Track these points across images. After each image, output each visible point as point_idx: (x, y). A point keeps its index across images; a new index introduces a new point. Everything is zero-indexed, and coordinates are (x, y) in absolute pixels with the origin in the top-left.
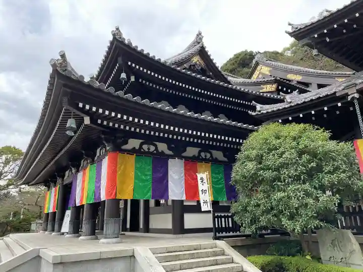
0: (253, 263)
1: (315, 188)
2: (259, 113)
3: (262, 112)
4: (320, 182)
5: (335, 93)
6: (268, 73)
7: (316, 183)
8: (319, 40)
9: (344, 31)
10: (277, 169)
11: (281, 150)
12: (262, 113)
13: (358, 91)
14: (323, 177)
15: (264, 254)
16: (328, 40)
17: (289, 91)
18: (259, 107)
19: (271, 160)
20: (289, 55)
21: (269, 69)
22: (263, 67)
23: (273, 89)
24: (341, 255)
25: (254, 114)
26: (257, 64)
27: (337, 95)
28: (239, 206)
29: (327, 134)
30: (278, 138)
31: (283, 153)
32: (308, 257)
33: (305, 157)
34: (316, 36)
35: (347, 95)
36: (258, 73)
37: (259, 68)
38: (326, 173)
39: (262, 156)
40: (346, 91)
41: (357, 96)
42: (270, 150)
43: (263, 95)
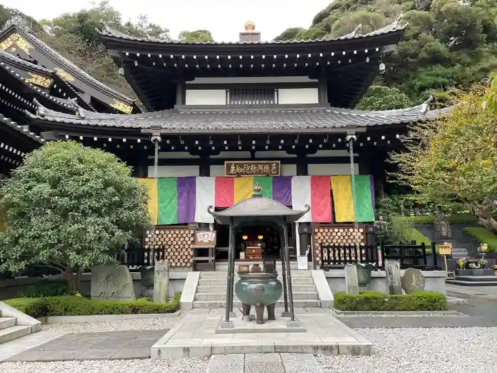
0: (14, 306)
1: (112, 222)
2: (42, 118)
3: (46, 117)
4: (117, 217)
5: (141, 128)
6: (26, 50)
7: (114, 217)
8: (129, 60)
9: (154, 64)
10: (78, 198)
11: (85, 176)
12: (47, 120)
13: (162, 136)
14: (121, 213)
15: (29, 297)
16: (136, 64)
17: (65, 94)
18: (42, 109)
19: (71, 186)
20: (47, 31)
21: (30, 46)
22: (21, 39)
23: (46, 84)
24: (114, 290)
25: (32, 116)
26: (13, 30)
27: (142, 131)
28: (6, 237)
29: (129, 169)
30: (81, 161)
31: (87, 181)
32: (78, 295)
33: (111, 189)
34: (127, 54)
35: (151, 135)
36: (11, 43)
37: (14, 36)
38: (125, 209)
39: (60, 179)
40: (151, 131)
41: (159, 139)
42: (72, 174)
43: (37, 89)
